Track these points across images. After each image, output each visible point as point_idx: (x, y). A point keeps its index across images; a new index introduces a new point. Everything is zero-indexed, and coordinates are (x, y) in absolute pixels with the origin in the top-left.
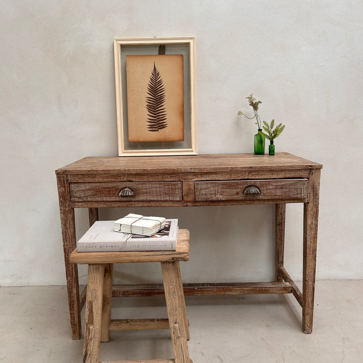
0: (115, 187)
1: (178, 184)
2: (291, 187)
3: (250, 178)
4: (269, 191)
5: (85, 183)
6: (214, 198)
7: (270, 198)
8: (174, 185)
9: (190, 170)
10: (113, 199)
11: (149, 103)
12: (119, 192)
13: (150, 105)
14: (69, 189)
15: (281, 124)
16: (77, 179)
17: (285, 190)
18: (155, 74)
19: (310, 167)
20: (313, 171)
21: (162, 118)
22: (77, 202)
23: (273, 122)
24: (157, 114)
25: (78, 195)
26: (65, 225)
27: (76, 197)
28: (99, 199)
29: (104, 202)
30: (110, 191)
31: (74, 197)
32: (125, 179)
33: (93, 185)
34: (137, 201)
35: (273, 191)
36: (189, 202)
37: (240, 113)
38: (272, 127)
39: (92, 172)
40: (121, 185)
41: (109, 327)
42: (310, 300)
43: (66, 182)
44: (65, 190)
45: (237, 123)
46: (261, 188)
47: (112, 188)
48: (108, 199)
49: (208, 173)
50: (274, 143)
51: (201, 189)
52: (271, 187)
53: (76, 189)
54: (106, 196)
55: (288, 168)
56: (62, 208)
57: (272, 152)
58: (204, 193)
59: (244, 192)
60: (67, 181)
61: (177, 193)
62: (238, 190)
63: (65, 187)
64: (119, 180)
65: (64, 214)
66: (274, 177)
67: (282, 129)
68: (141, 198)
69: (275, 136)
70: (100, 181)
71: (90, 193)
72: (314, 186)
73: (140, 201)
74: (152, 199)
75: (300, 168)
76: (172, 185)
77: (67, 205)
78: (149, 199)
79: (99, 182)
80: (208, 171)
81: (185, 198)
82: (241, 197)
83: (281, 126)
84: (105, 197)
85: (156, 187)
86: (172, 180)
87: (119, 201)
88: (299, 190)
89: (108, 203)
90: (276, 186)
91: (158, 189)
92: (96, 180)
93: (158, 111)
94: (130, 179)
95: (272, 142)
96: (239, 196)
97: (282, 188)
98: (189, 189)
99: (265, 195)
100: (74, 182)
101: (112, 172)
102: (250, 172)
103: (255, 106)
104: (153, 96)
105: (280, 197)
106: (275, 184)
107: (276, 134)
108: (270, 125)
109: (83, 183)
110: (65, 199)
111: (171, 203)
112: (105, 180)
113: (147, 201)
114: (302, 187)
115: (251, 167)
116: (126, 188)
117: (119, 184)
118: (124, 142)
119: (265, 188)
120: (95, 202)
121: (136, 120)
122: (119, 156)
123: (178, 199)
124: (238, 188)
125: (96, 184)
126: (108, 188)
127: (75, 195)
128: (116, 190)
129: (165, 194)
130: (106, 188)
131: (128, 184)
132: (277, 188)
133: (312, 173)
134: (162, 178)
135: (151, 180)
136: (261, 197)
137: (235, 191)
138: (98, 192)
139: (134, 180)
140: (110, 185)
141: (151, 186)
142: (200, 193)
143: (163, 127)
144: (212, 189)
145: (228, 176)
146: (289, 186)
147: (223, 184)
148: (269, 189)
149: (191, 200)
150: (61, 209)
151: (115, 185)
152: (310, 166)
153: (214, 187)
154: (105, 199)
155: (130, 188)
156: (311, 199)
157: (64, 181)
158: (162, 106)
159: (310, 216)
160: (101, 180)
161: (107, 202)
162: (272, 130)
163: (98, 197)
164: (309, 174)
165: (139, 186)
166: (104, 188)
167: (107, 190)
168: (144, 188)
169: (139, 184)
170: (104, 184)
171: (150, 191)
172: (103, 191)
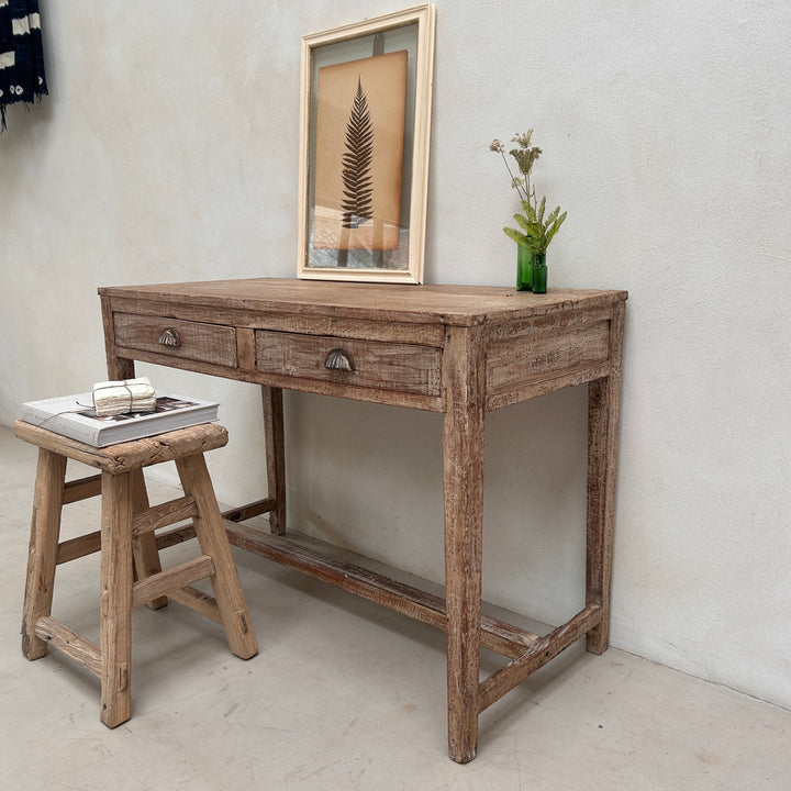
1: (230, 333)
2: (407, 362)
3: (335, 333)
4: (368, 367)
5: (127, 314)
6: (283, 371)
7: (370, 383)
8: (225, 332)
9: (243, 304)
11: (346, 165)
12: (161, 336)
13: (349, 170)
14: (114, 322)
15: (558, 210)
16: (120, 306)
17: (396, 369)
18: (360, 102)
19: (442, 320)
20: (451, 331)
21: (365, 197)
22: (122, 346)
23: (544, 202)
24: (358, 189)
25: (122, 334)
30: (152, 333)
31: (119, 337)
32: (167, 312)
33: (135, 318)
34: (182, 358)
35: (375, 368)
36: (248, 372)
39: (131, 295)
40: (163, 323)
43: (109, 310)
44: (110, 323)
46: (354, 360)
47: (154, 327)
49: (270, 313)
51: (265, 348)
52: (371, 359)
53: (120, 324)
55: (398, 318)
56: (109, 355)
58: (269, 356)
59: (326, 365)
60: (111, 307)
61: (230, 350)
62: (319, 358)
63: (109, 318)
64: (162, 314)
65: (110, 365)
66: (376, 336)
68: (187, 353)
70: (141, 312)
71: (132, 332)
72: (453, 371)
73: (187, 359)
74: (199, 357)
75: (422, 321)
76: (222, 333)
77: (112, 351)
78: (195, 356)
79: (141, 315)
80: (268, 309)
81: (242, 363)
82: (321, 373)
83: (560, 214)
85: (203, 334)
86: (222, 321)
87: (162, 354)
88: (423, 374)
90: (381, 356)
91: (206, 339)
92: (138, 310)
94: (173, 313)
96: (320, 372)
97: (391, 364)
98: (248, 345)
99: (362, 377)
100: (117, 310)
102: (335, 319)
104: (353, 150)
105: (389, 386)
106: (378, 352)
109: (125, 313)
110: (110, 340)
112: (147, 311)
113: (194, 360)
114: (428, 365)
115: (334, 307)
116: (167, 329)
117: (161, 321)
119: (361, 359)
120: (137, 349)
123: (232, 363)
124: (318, 353)
125: (138, 318)
126: (150, 327)
127: (119, 334)
129: (215, 349)
130: (148, 326)
131: (170, 323)
132: (381, 362)
133: (449, 337)
134: (210, 316)
135: (197, 318)
136: (355, 380)
137: (314, 358)
138: (141, 332)
139: (177, 315)
140: (152, 322)
141: (197, 330)
142: (262, 355)
143: (366, 217)
144: (279, 348)
145: (301, 325)
146: (404, 359)
147: (295, 341)
148: (370, 364)
149: (250, 368)
151: (157, 321)
152: (442, 316)
153: (282, 345)
155: (172, 331)
156: (449, 407)
157: (107, 307)
159: (448, 452)
163: (142, 342)
164: (443, 339)
165: (184, 328)
166: (146, 326)
167: (149, 331)
168: (189, 333)
169: (184, 325)
170: (146, 319)
171: (196, 341)
172: (145, 331)
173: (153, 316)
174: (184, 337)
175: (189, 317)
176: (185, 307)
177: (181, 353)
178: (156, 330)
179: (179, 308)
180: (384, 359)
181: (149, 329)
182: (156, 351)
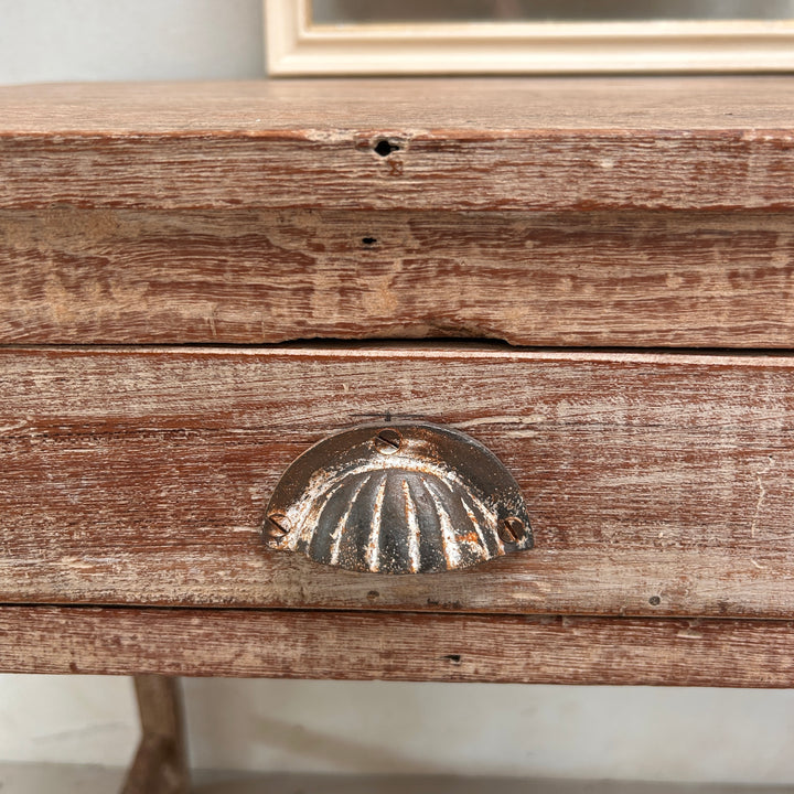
0: (213, 425)
12: (287, 494)
29: (69, 606)
32: (379, 303)
34: (523, 616)
47: (174, 427)
48: (127, 577)
54: (98, 544)
64: (285, 316)
78: (706, 592)
84: (73, 549)
87: (278, 610)
94: (460, 298)
113: (677, 620)
116: (389, 437)
117: (283, 375)
122: (275, 69)
126: (109, 429)
128: (240, 467)
154: (74, 575)
155: (443, 443)
161: (112, 608)
165: (596, 410)
166: (53, 429)
167: (92, 463)
168: (659, 442)
169: (602, 389)
170: (42, 373)
171: (744, 498)
172: (35, 471)
173: (154, 342)
174: (583, 469)
175: (687, 326)
176: (654, 243)
177: (533, 587)
178: (202, 448)
179: (567, 260)
181: (99, 448)
182: (201, 591)
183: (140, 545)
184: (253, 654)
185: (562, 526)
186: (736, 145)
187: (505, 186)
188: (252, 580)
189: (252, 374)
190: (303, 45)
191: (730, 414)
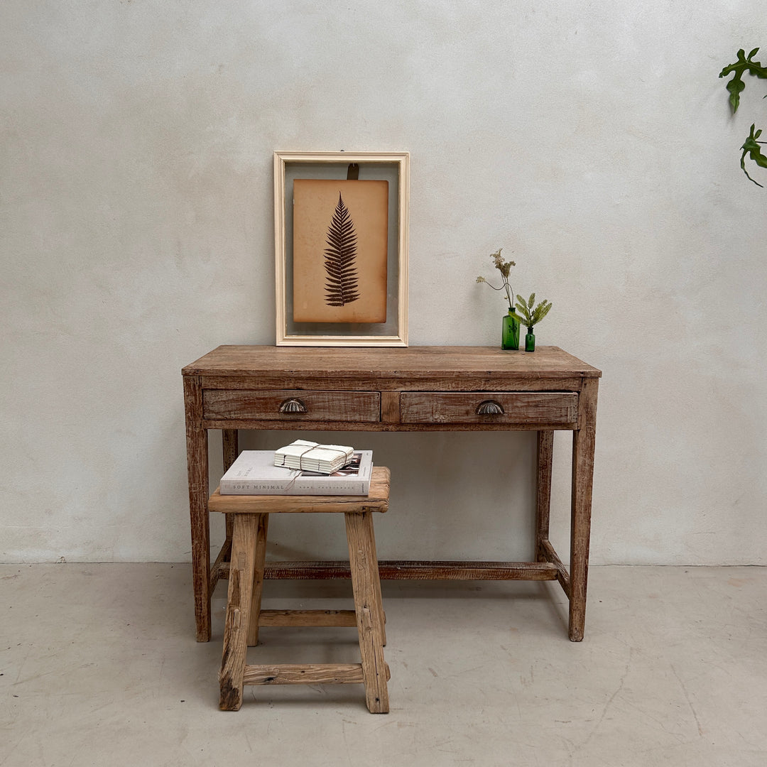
0: (274, 398)
1: (374, 396)
2: (550, 404)
3: (487, 389)
4: (517, 410)
5: (228, 390)
6: (431, 420)
7: (518, 421)
8: (368, 396)
9: (394, 374)
10: (271, 416)
11: (329, 258)
12: (281, 406)
13: (332, 262)
14: (203, 399)
15: (546, 301)
16: (215, 384)
17: (541, 410)
18: (342, 211)
19: (582, 375)
20: (587, 381)
21: (350, 284)
22: (214, 420)
23: (533, 297)
24: (343, 277)
25: (215, 408)
26: (193, 456)
27: (213, 412)
28: (249, 416)
29: (256, 420)
30: (266, 404)
31: (210, 411)
32: (291, 385)
33: (240, 393)
34: (308, 421)
35: (523, 410)
36: (391, 424)
37: (480, 280)
38: (531, 306)
39: (240, 373)
40: (285, 395)
41: (257, 621)
42: (580, 587)
43: (197, 388)
44: (196, 400)
45: (476, 296)
46: (505, 406)
47: (270, 398)
48: (263, 416)
49: (423, 379)
50: (534, 332)
51: (411, 405)
52: (519, 404)
53: (213, 399)
54: (261, 412)
55: (547, 375)
56: (190, 429)
57: (530, 347)
58: (415, 410)
59: (477, 411)
60: (200, 386)
61: (372, 409)
62: (468, 408)
63: (195, 395)
64: (282, 387)
65: (192, 438)
66: (526, 388)
67: (547, 309)
68: (316, 416)
69: (536, 320)
70: (252, 388)
71: (234, 406)
72: (587, 404)
73: (314, 421)
74: (332, 418)
75: (566, 376)
76: (364, 397)
77: (198, 424)
78: (327, 418)
79: (249, 390)
80: (422, 377)
81: (385, 418)
82: (472, 418)
83: (546, 304)
84: (258, 413)
85: (339, 400)
86: (365, 388)
87: (280, 420)
88: (563, 410)
89: (262, 423)
90: (528, 402)
91: (342, 403)
92: (246, 386)
93: (344, 272)
94: (299, 385)
95: (530, 330)
96: (469, 417)
97: (537, 406)
98: (392, 404)
99: (511, 417)
100: (210, 387)
101: (271, 374)
102: (488, 380)
103: (505, 270)
104: (335, 247)
105: (534, 420)
106: (526, 400)
107: (537, 316)
108: (527, 303)
109: (225, 390)
110: (194, 415)
111: (362, 425)
112: (260, 386)
113: (325, 421)
114: (568, 405)
115: (490, 372)
116: (292, 399)
117: (281, 393)
118: (286, 323)
119: (510, 405)
120: (242, 420)
121: (306, 286)
122: (277, 345)
123: (373, 419)
124: (468, 405)
125: (246, 392)
126: (263, 399)
127: (211, 408)
128: (277, 403)
129: (354, 410)
130: (260, 399)
131: (295, 394)
132: (529, 406)
133: (585, 384)
134: (349, 385)
135: (332, 387)
136: (503, 420)
137: (464, 408)
138: (248, 404)
139: (305, 387)
140: (267, 394)
141: (331, 397)
142: (408, 410)
143: (352, 298)
144: (427, 404)
145: (454, 385)
146: (548, 403)
147: (445, 398)
148: (518, 407)
149: (394, 421)
150: (188, 431)
151: (274, 394)
152: (582, 373)
153: (430, 402)
154: (258, 416)
155: (298, 400)
156: (583, 425)
157: (194, 385)
158: (351, 264)
159: (581, 452)
160: (252, 386)
161: (261, 420)
162: (531, 310)
163: (247, 413)
164: (581, 386)
165: (313, 397)
166: (257, 399)
167: (261, 402)
168: (320, 400)
169: (314, 394)
170: (257, 392)
171: (329, 406)
172: (255, 403)
173: (269, 390)
174: (313, 403)
175: (321, 388)
176: (317, 380)
177: (308, 417)
178: (273, 401)
179: (309, 381)
180: (531, 404)
181: (262, 401)
182: (272, 418)
183: (266, 412)
184: (277, 426)
185: (311, 409)
186: (322, 371)
187: (302, 375)
188: (278, 416)
189: (279, 393)
190: (284, 340)
191: (327, 397)
